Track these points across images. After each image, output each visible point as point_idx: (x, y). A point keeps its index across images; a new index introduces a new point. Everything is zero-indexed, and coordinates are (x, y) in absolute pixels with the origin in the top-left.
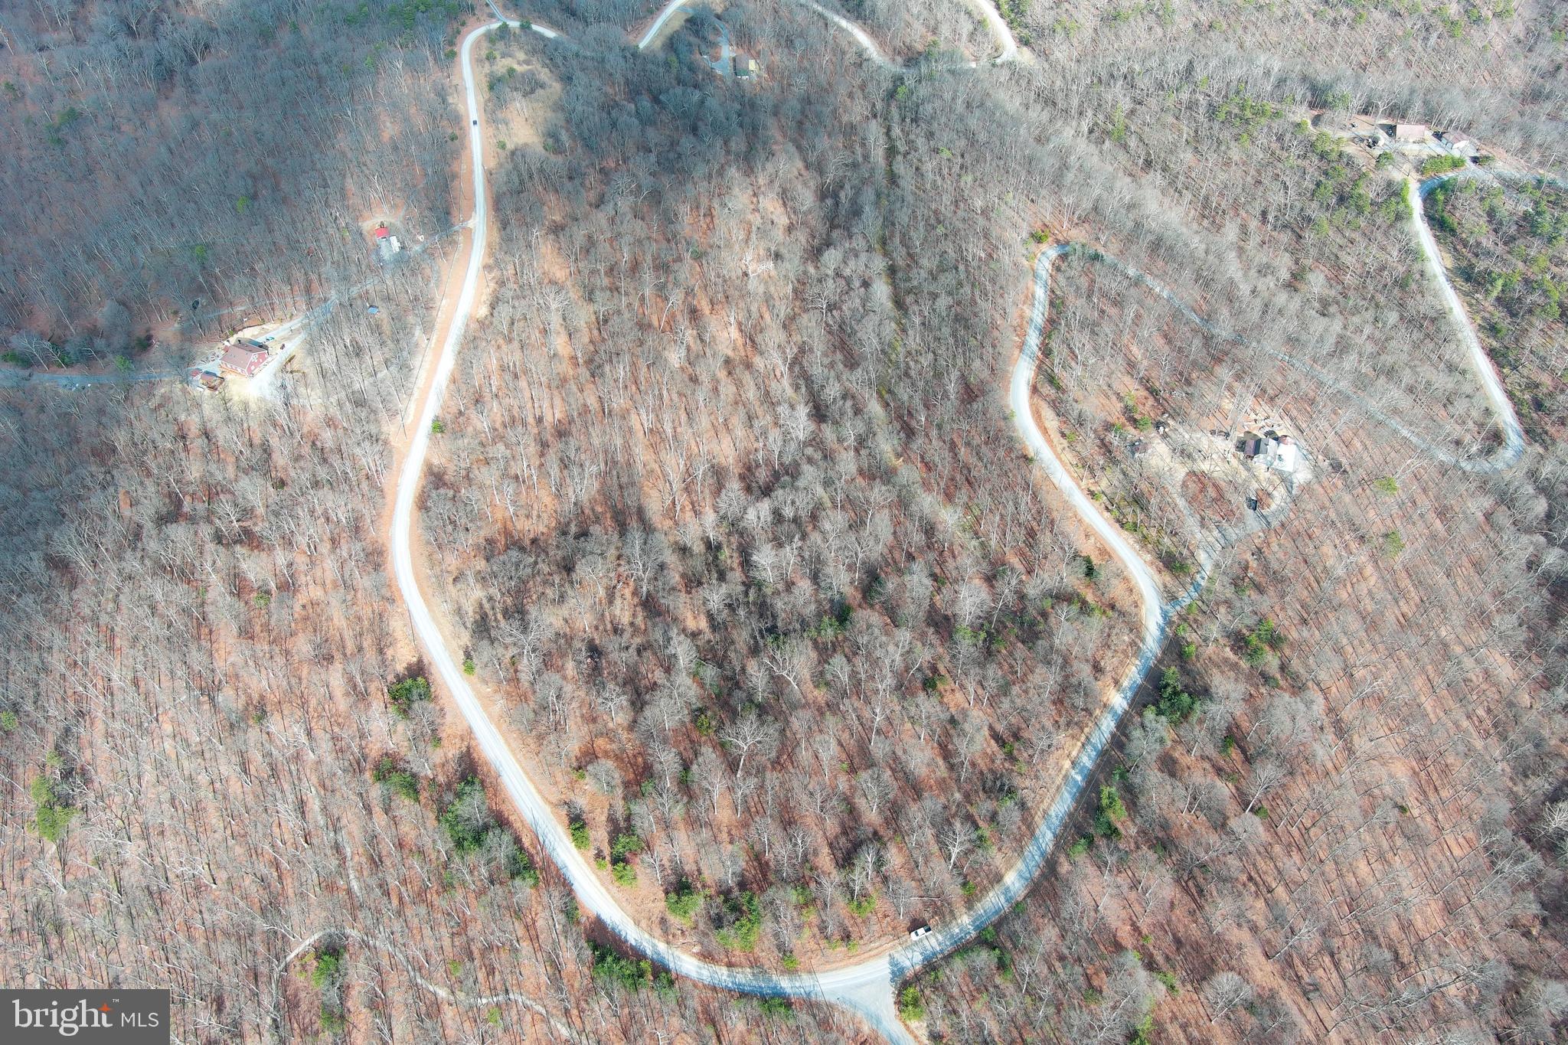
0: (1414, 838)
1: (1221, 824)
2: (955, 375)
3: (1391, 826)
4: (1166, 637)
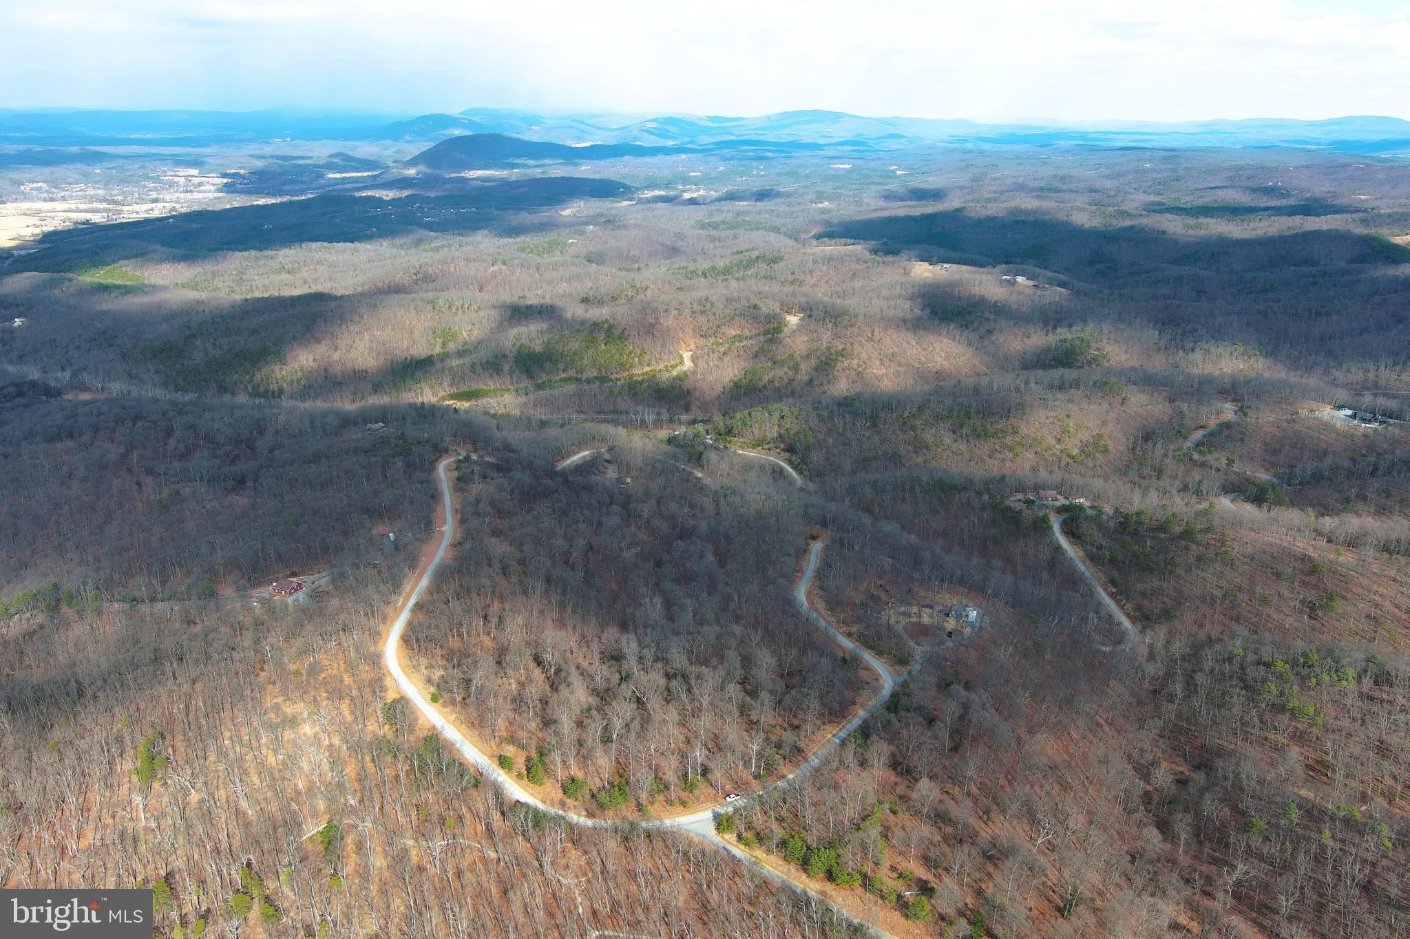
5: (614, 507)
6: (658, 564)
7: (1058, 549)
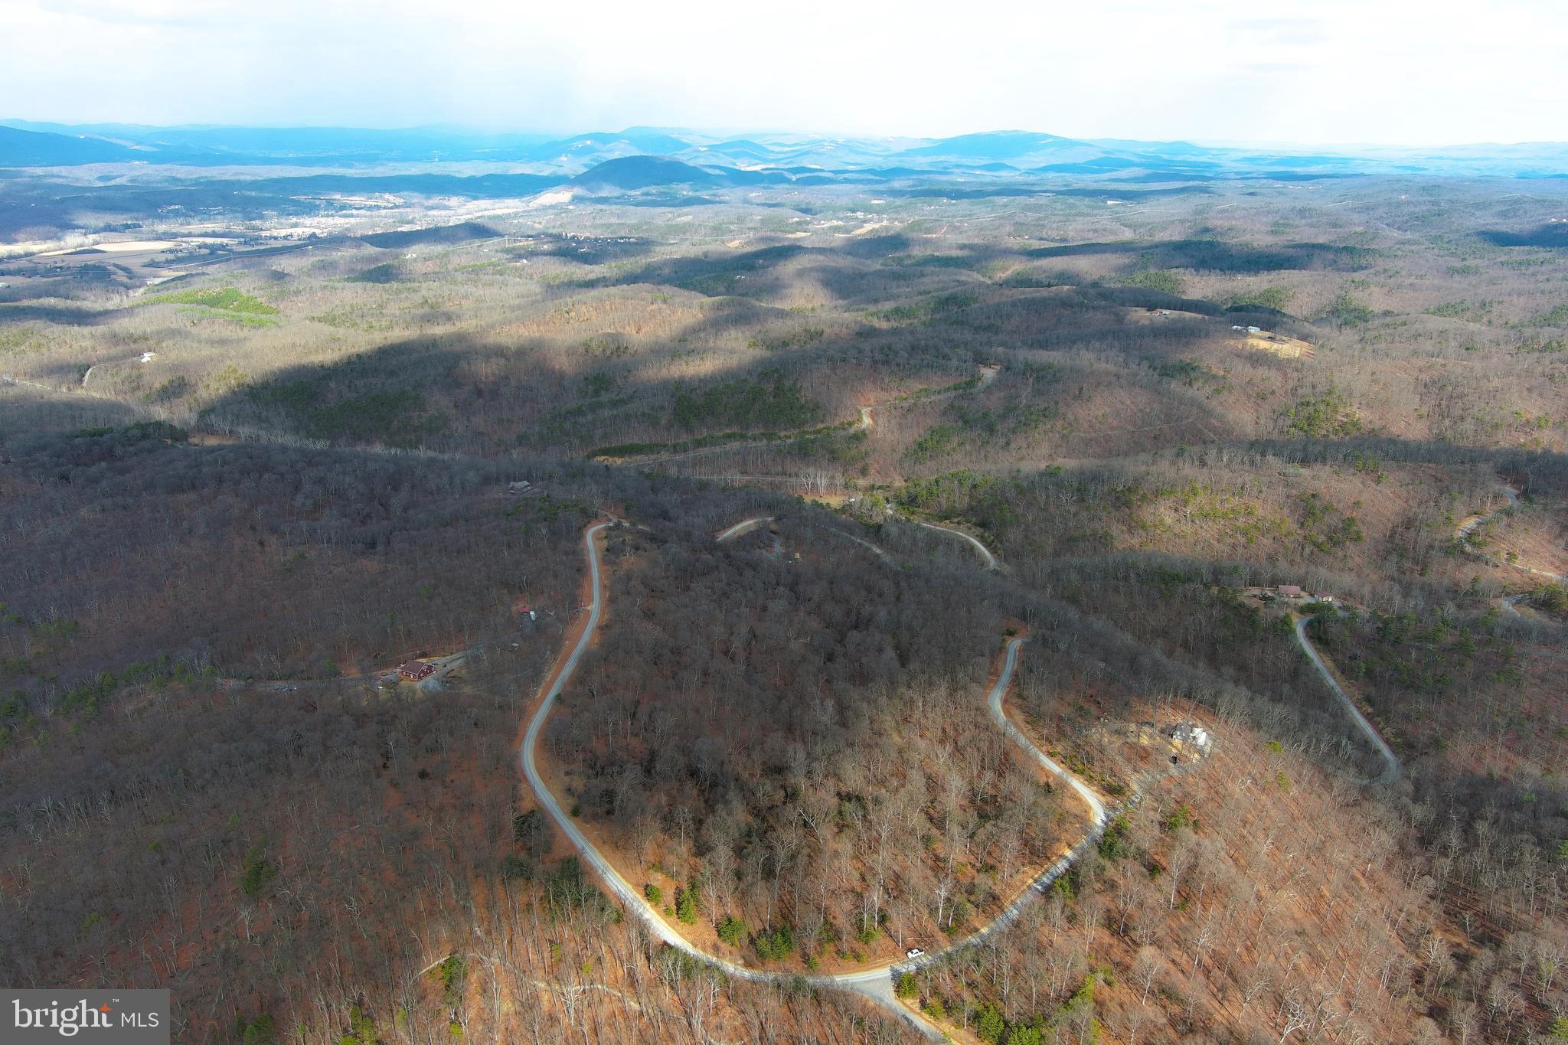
4: (1109, 826)
5: (782, 588)
6: (830, 658)
7: (1302, 656)
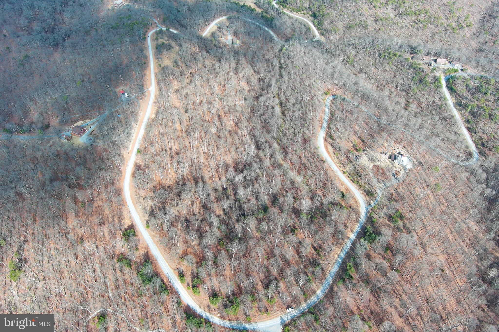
0: (447, 280)
1: (385, 275)
2: (300, 135)
3: (439, 276)
4: (367, 217)
